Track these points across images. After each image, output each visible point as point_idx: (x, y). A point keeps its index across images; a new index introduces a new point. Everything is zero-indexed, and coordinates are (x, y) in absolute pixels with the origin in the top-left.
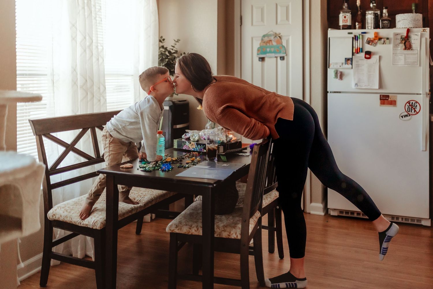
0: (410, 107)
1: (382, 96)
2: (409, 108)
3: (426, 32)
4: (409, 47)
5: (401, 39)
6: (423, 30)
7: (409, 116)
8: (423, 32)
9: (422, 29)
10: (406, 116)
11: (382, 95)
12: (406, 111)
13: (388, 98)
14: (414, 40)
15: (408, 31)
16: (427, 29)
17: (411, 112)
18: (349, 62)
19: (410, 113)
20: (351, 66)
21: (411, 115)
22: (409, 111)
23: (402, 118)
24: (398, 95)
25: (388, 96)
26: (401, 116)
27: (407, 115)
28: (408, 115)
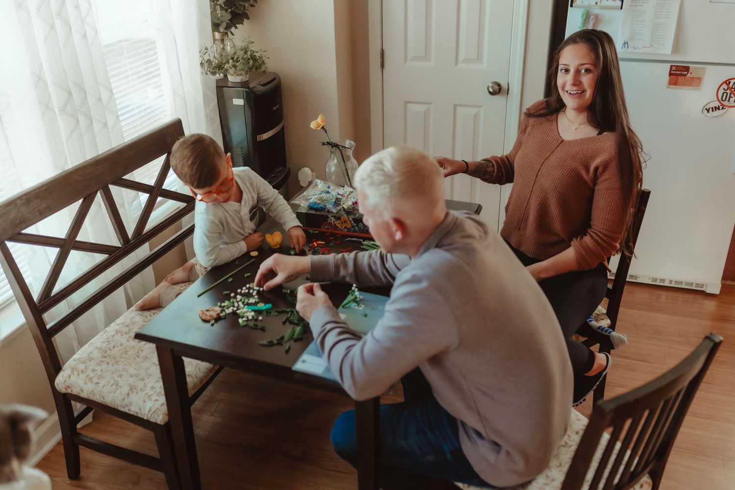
0: (728, 92)
1: (674, 68)
2: (725, 94)
7: (723, 109)
10: (717, 108)
11: (675, 66)
12: (718, 100)
13: (686, 73)
17: (729, 101)
19: (726, 103)
20: (621, 2)
21: (727, 108)
22: (724, 99)
23: (708, 112)
24: (708, 67)
25: (687, 69)
26: (706, 109)
27: (719, 106)
28: (721, 107)
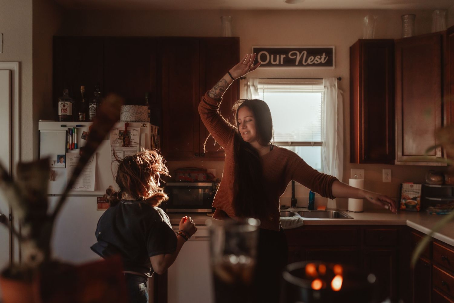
3: (146, 127)
4: (127, 144)
5: (119, 134)
6: (144, 124)
8: (143, 127)
9: (142, 124)
11: (99, 198)
14: (133, 135)
15: (127, 125)
16: (147, 124)
18: (63, 160)
20: (65, 164)
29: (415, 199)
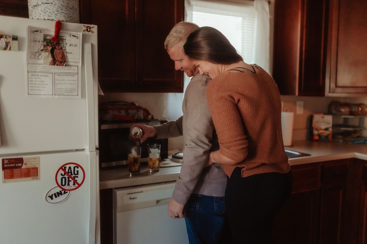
0: (66, 176)
1: (6, 162)
2: (64, 179)
3: (92, 32)
4: (60, 60)
5: (44, 41)
6: (87, 27)
7: (65, 193)
8: (86, 32)
9: (85, 26)
10: (59, 194)
11: (7, 159)
12: (59, 185)
13: (20, 165)
14: (70, 45)
15: (59, 26)
16: (92, 27)
17: (69, 185)
19: (66, 187)
21: (68, 192)
22: (64, 184)
23: (52, 199)
24: (41, 156)
25: (21, 161)
26: (49, 196)
27: (60, 191)
28: (63, 192)
29: (327, 129)
